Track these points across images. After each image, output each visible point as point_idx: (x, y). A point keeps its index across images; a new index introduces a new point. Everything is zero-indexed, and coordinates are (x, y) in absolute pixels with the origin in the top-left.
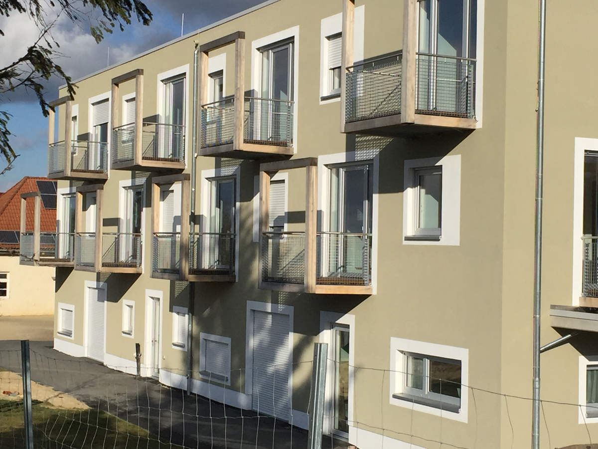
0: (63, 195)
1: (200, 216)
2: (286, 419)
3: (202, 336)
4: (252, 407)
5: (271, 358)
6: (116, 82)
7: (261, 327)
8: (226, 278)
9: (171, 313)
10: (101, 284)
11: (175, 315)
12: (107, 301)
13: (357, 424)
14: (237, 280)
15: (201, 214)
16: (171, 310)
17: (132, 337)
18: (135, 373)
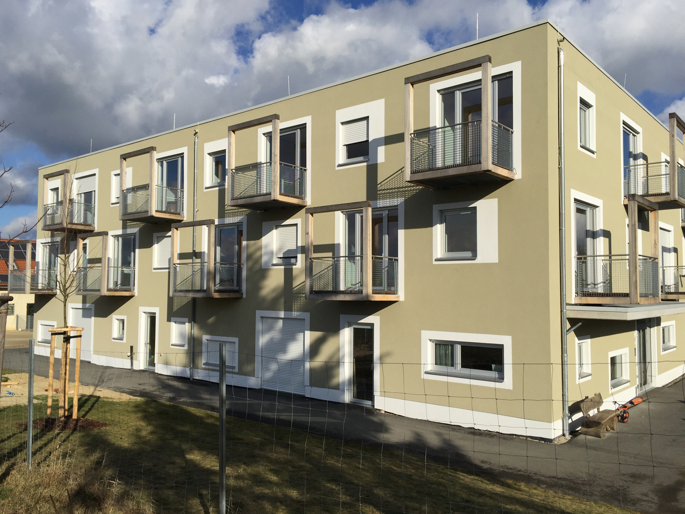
0: (42, 243)
1: (201, 252)
2: (304, 394)
3: (205, 337)
4: (261, 386)
5: (284, 350)
6: (124, 157)
7: (270, 328)
8: (232, 295)
9: (168, 322)
10: (88, 305)
11: (173, 325)
12: (95, 316)
13: (384, 393)
14: (244, 296)
15: (202, 251)
16: (169, 320)
17: (125, 341)
18: (129, 367)
